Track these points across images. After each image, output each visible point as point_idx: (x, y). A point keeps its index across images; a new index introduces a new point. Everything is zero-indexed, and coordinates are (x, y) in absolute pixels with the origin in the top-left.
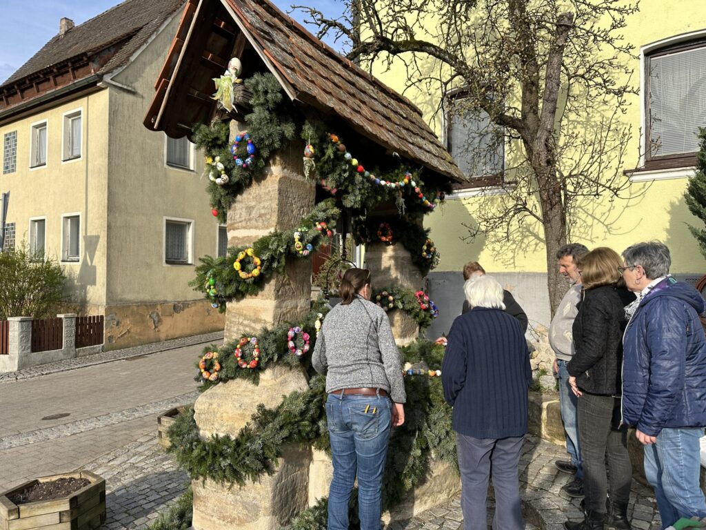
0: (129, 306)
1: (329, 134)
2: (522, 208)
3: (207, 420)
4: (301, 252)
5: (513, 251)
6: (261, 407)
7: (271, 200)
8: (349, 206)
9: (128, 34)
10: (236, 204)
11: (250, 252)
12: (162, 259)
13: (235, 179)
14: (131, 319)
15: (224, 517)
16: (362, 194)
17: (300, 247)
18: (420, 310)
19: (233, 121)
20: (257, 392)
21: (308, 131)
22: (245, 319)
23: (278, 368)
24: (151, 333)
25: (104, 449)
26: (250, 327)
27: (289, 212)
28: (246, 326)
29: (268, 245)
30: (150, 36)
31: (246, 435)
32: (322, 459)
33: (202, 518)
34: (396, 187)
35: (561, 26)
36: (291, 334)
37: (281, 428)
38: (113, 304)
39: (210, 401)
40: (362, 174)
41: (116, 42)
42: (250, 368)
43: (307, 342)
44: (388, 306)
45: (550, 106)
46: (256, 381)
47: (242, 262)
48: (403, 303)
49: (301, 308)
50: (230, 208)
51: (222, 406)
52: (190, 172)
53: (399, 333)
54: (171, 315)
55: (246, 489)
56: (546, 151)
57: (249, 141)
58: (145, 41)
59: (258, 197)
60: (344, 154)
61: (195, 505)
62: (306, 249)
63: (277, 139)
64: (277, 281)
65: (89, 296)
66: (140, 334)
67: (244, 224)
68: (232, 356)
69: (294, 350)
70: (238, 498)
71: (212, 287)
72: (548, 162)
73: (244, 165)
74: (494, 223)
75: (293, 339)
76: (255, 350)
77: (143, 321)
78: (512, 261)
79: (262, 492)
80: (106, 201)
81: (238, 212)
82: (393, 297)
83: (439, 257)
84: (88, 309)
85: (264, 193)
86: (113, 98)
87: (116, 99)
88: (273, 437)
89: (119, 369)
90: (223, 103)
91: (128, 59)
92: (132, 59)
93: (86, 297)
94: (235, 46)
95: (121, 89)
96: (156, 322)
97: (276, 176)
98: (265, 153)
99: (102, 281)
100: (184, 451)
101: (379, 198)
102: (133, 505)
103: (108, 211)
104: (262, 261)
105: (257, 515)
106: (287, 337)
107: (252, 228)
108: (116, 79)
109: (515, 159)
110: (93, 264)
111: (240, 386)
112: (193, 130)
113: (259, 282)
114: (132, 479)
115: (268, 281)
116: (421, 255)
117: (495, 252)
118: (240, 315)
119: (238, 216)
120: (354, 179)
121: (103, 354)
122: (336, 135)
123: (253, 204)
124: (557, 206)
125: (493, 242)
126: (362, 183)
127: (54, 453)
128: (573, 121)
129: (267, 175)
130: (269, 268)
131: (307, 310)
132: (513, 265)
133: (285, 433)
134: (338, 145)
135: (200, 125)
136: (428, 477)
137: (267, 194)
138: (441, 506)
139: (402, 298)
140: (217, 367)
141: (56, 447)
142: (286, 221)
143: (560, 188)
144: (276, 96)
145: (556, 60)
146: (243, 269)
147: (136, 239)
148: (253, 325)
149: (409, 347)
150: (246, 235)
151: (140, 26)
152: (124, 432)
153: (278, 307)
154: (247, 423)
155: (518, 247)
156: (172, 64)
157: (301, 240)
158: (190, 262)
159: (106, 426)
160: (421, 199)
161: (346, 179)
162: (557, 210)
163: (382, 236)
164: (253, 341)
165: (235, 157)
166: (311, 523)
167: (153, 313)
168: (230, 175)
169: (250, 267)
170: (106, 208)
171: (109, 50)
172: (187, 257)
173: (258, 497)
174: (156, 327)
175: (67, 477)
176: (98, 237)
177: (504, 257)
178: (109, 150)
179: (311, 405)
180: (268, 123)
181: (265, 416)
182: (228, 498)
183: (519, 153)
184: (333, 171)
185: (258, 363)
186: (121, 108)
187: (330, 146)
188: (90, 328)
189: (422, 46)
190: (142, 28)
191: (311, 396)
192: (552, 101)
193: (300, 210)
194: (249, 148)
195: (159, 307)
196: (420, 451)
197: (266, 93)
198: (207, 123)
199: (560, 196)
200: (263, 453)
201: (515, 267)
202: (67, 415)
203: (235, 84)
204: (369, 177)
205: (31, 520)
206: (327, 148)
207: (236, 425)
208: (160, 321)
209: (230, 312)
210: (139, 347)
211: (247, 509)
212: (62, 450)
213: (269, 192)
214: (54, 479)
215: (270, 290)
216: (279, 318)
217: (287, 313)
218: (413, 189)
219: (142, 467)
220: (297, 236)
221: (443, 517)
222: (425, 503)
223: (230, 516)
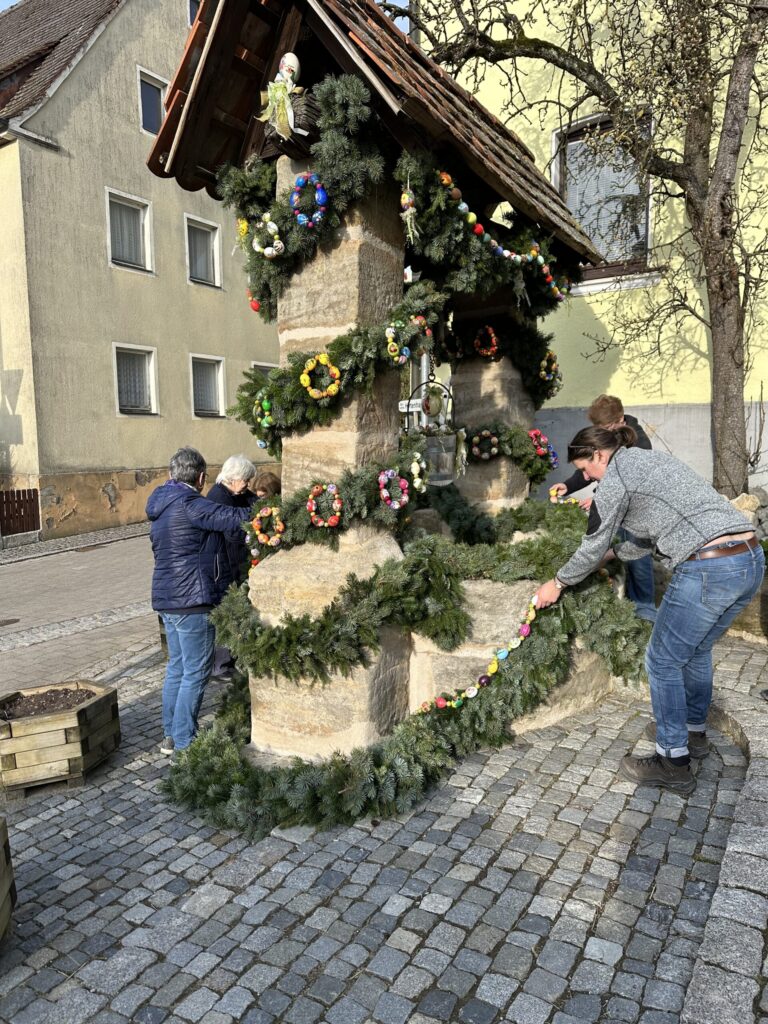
0: (73, 476)
1: (438, 172)
2: (680, 304)
3: (269, 598)
4: (396, 359)
5: (661, 371)
6: (352, 577)
7: (348, 279)
8: (460, 289)
9: (38, 53)
10: (291, 290)
11: (324, 359)
12: (114, 406)
13: (293, 249)
14: (77, 493)
15: (299, 727)
16: (479, 270)
17: (395, 350)
18: (535, 457)
19: (284, 158)
20: (337, 560)
21: (408, 166)
22: (313, 461)
23: (363, 528)
24: (107, 515)
25: (84, 661)
26: (320, 471)
27: (372, 299)
28: (315, 470)
29: (350, 347)
30: (73, 56)
31: (333, 614)
32: (426, 650)
33: (267, 729)
34: (522, 262)
35: (758, 9)
36: (383, 479)
37: (380, 605)
38: (50, 473)
39: (272, 574)
40: (480, 237)
41: (20, 67)
42: (329, 527)
43: (406, 491)
44: (490, 452)
45: (731, 143)
46: (335, 546)
47: (311, 374)
48: (511, 447)
49: (388, 445)
50: (281, 296)
51: (291, 578)
52: (145, 274)
53: (504, 491)
54: (133, 489)
55: (331, 686)
56: (721, 214)
57: (318, 186)
58: (68, 63)
59: (326, 277)
60: (458, 205)
61: (256, 714)
62: (402, 354)
63: (359, 180)
64: (360, 404)
65: (13, 461)
66: (91, 516)
67: (305, 319)
68: (301, 511)
69: (388, 502)
70: (321, 700)
71: (267, 413)
72: (724, 233)
73: (310, 224)
74: (636, 328)
75: (387, 486)
76: (336, 501)
77: (94, 498)
78: (658, 386)
79: (355, 691)
80: (28, 319)
81: (295, 301)
82: (498, 438)
83: (561, 380)
84: (14, 479)
85: (336, 270)
86: (26, 155)
87: (30, 159)
88: (370, 618)
89: (70, 563)
90: (275, 125)
91: (43, 93)
92: (50, 93)
93: (10, 462)
94: (282, 37)
95: (36, 141)
96: (112, 499)
97: (355, 242)
98: (341, 205)
99: (30, 439)
100: (244, 640)
101: (500, 278)
102: (149, 726)
103: (32, 334)
104: (342, 372)
105: (349, 721)
106: (379, 484)
107: (318, 325)
108: (28, 126)
109: (668, 231)
110: (16, 413)
111: (312, 553)
112: (217, 177)
113: (336, 405)
114: (135, 697)
115: (347, 403)
116: (538, 375)
117: (632, 375)
118: (305, 455)
119: (295, 308)
120: (468, 246)
121: (42, 544)
122: (448, 172)
123: (319, 287)
124: (732, 301)
125: (629, 360)
126: (480, 252)
127: (14, 668)
128: (760, 168)
129: (340, 241)
130: (350, 384)
131: (395, 449)
132: (659, 393)
133: (385, 611)
134: (450, 190)
135: (228, 169)
136: (572, 673)
137: (341, 270)
138: (586, 712)
139: (510, 439)
140: (279, 527)
141: (15, 661)
142: (368, 313)
143: (740, 274)
144: (361, 112)
145: (744, 67)
146: (313, 385)
147: (76, 377)
148: (325, 469)
149: (520, 510)
150: (310, 337)
151: (57, 39)
152: (104, 640)
153: (361, 442)
154: (335, 598)
155: (668, 364)
156: (190, 66)
157: (395, 340)
158: (154, 411)
159: (76, 633)
160: (549, 284)
161: (458, 244)
162: (730, 308)
163: (480, 347)
164: (332, 490)
165: (296, 212)
166: (424, 730)
167: (107, 485)
168: (285, 243)
169: (324, 381)
170: (28, 329)
171: (12, 81)
172: (150, 404)
173: (350, 697)
174: (112, 506)
175: (60, 688)
176: (19, 373)
177: (647, 380)
178: (26, 240)
179: (417, 576)
180: (346, 156)
181: (357, 590)
182: (306, 702)
183: (674, 221)
184: (439, 232)
185: (341, 519)
186: (38, 174)
187: (439, 191)
188: (20, 506)
189: (537, 49)
190: (59, 43)
191: (414, 565)
192: (733, 133)
193: (384, 297)
194: (318, 196)
195: (115, 477)
196: (566, 636)
197: (345, 106)
198: (238, 163)
199: (737, 286)
200: (358, 638)
201: (662, 395)
202: (17, 621)
203: (292, 95)
204: (489, 243)
205: (28, 740)
206: (435, 194)
207: (314, 603)
208: (118, 497)
209: (288, 451)
210: (91, 533)
211: (333, 713)
212: (24, 664)
213: (344, 266)
214: (42, 691)
215: (350, 417)
216: (363, 458)
217: (372, 452)
218: (540, 267)
219: (144, 681)
220: (390, 333)
221: (594, 724)
222: (566, 708)
223: (309, 724)
